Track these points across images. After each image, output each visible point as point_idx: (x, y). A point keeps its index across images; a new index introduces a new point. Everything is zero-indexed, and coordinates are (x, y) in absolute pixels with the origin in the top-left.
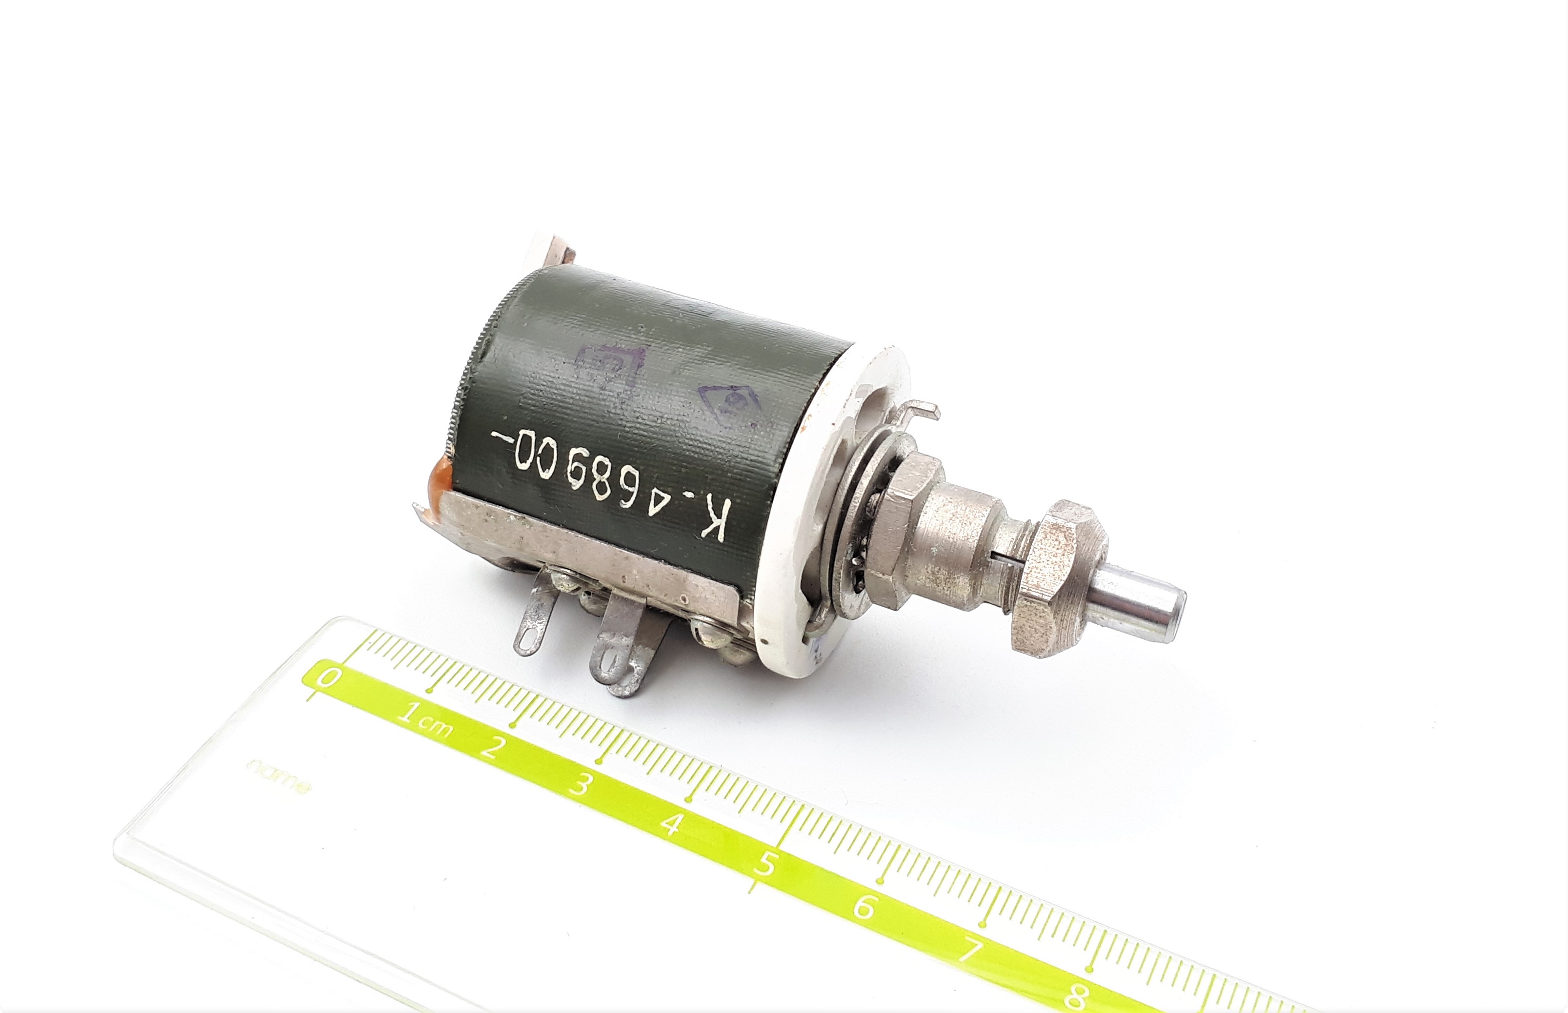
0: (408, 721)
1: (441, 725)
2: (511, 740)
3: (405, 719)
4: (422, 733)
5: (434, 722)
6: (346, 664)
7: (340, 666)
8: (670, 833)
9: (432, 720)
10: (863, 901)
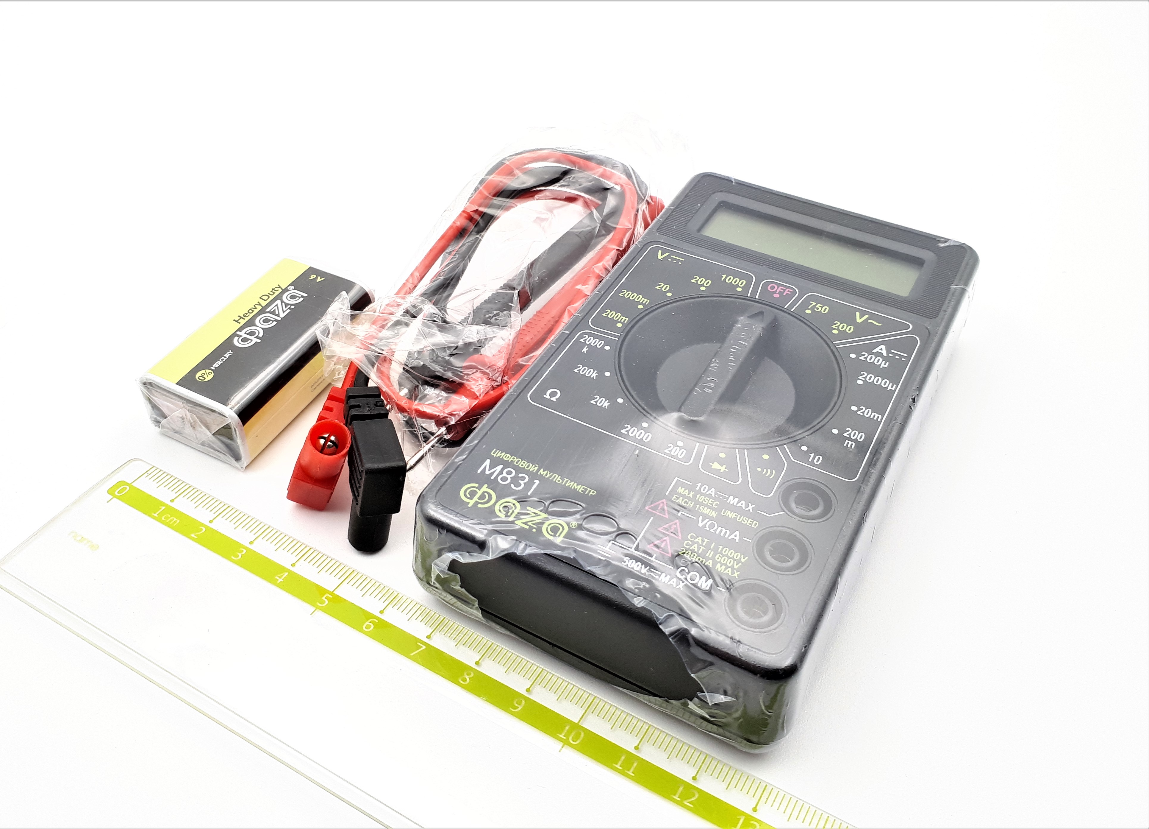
0: (157, 516)
1: (173, 519)
2: (208, 528)
3: (156, 515)
4: (163, 523)
5: (170, 517)
6: (133, 484)
7: (130, 484)
8: (278, 582)
9: (169, 516)
10: (369, 621)
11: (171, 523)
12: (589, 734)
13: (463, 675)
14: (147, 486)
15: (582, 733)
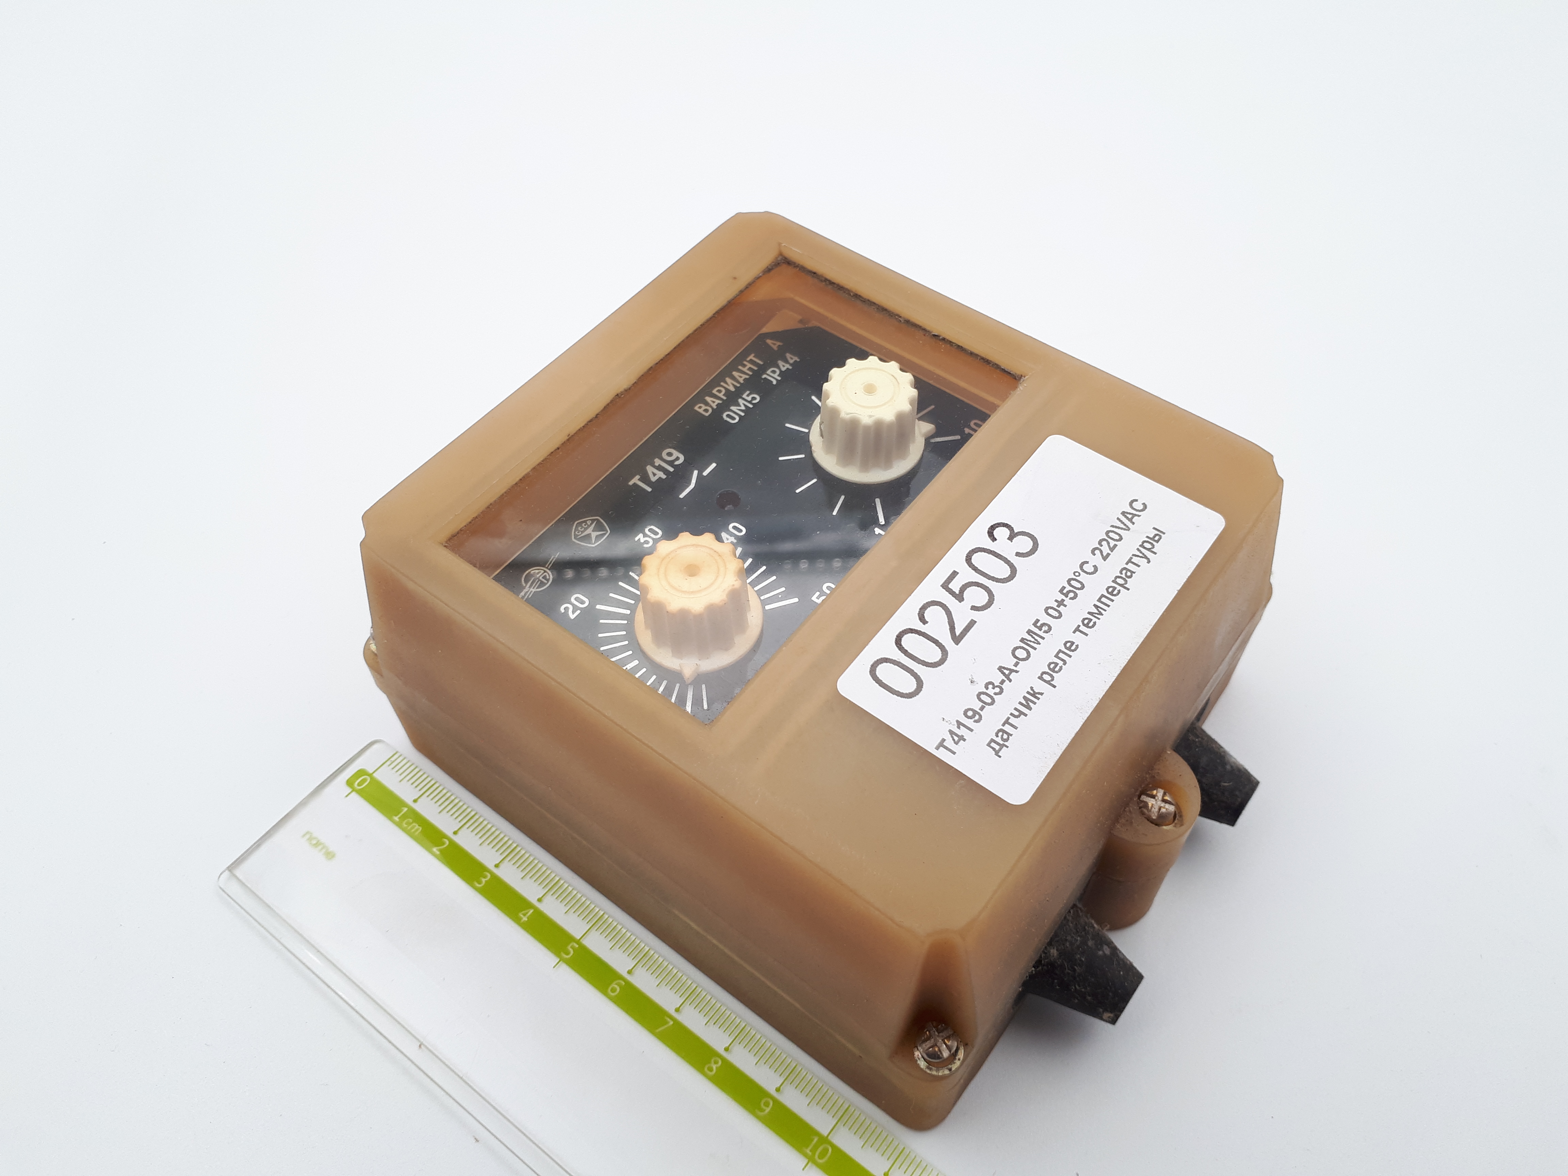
0: (398, 820)
1: (415, 826)
2: (453, 844)
3: (396, 819)
4: (404, 830)
5: (412, 823)
6: (374, 775)
7: (370, 775)
8: (522, 921)
9: (411, 820)
10: (615, 983)
11: (413, 830)
12: (837, 1150)
13: (710, 1063)
14: (389, 779)
15: (830, 1150)
